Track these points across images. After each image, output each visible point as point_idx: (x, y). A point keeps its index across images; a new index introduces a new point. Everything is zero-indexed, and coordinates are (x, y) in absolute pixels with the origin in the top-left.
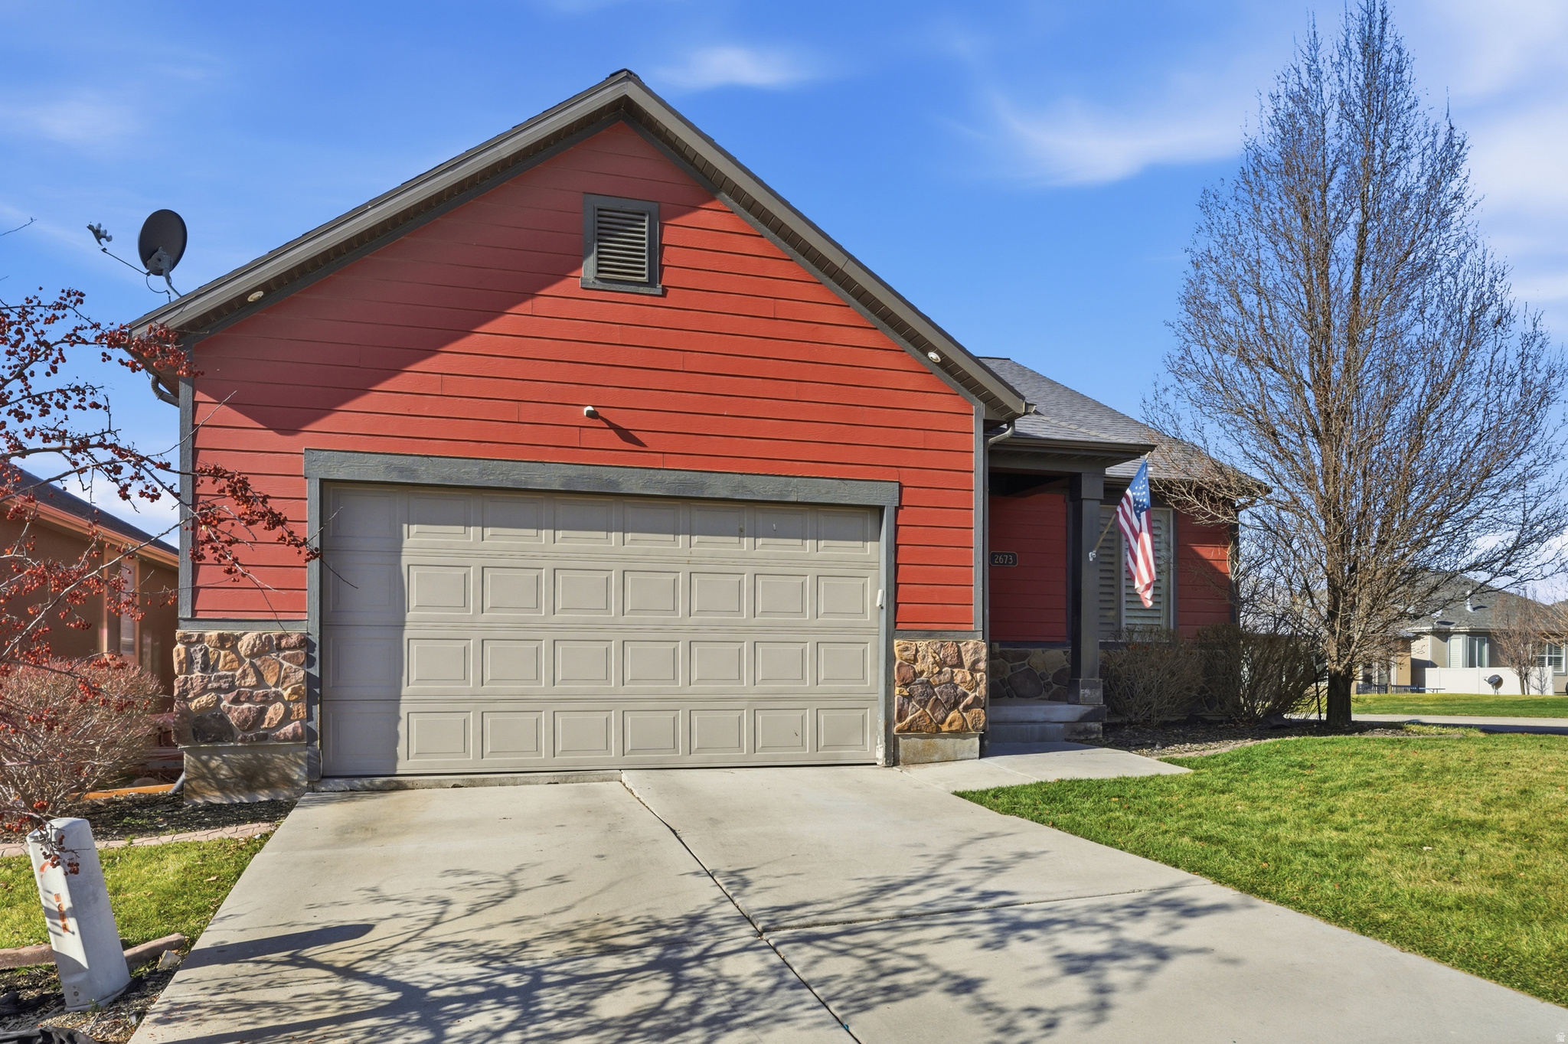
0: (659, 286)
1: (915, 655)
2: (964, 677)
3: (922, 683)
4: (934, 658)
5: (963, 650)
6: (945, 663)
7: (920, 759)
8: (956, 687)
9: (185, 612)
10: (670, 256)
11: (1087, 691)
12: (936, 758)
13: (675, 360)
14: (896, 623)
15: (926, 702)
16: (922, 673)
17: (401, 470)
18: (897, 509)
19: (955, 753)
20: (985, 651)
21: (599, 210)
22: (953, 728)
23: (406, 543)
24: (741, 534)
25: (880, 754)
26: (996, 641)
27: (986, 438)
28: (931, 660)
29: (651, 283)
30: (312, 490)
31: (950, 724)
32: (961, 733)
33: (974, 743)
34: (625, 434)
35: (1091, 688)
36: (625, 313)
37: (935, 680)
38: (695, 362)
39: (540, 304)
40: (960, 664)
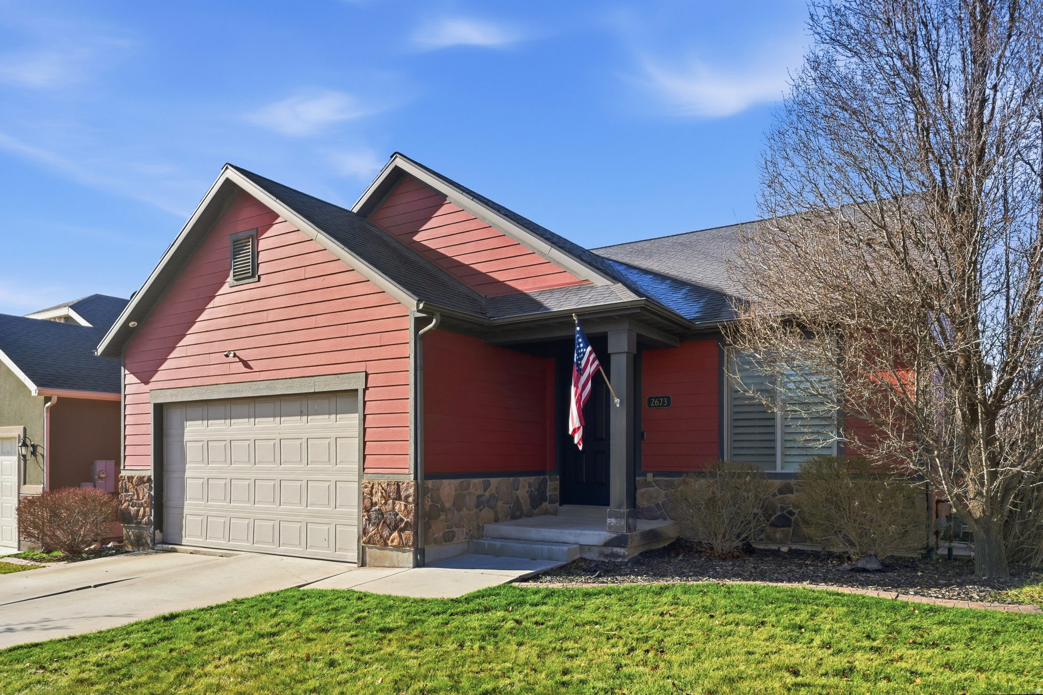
0: (257, 276)
1: (371, 491)
2: (400, 507)
3: (375, 510)
4: (382, 493)
5: (401, 487)
6: (389, 496)
7: (379, 564)
8: (397, 514)
9: (122, 467)
10: (262, 257)
11: (613, 520)
12: (387, 565)
13: (262, 317)
14: (364, 469)
15: (378, 524)
16: (376, 504)
17: (174, 396)
18: (365, 390)
19: (398, 562)
20: (413, 488)
21: (235, 242)
22: (394, 544)
23: (186, 430)
24: (301, 414)
25: (353, 556)
26: (650, 472)
28: (380, 494)
29: (253, 276)
30: (151, 409)
31: (392, 541)
32: (400, 548)
33: (409, 556)
34: (246, 364)
35: (616, 518)
36: (245, 296)
37: (383, 508)
38: (272, 315)
39: (216, 301)
40: (399, 498)
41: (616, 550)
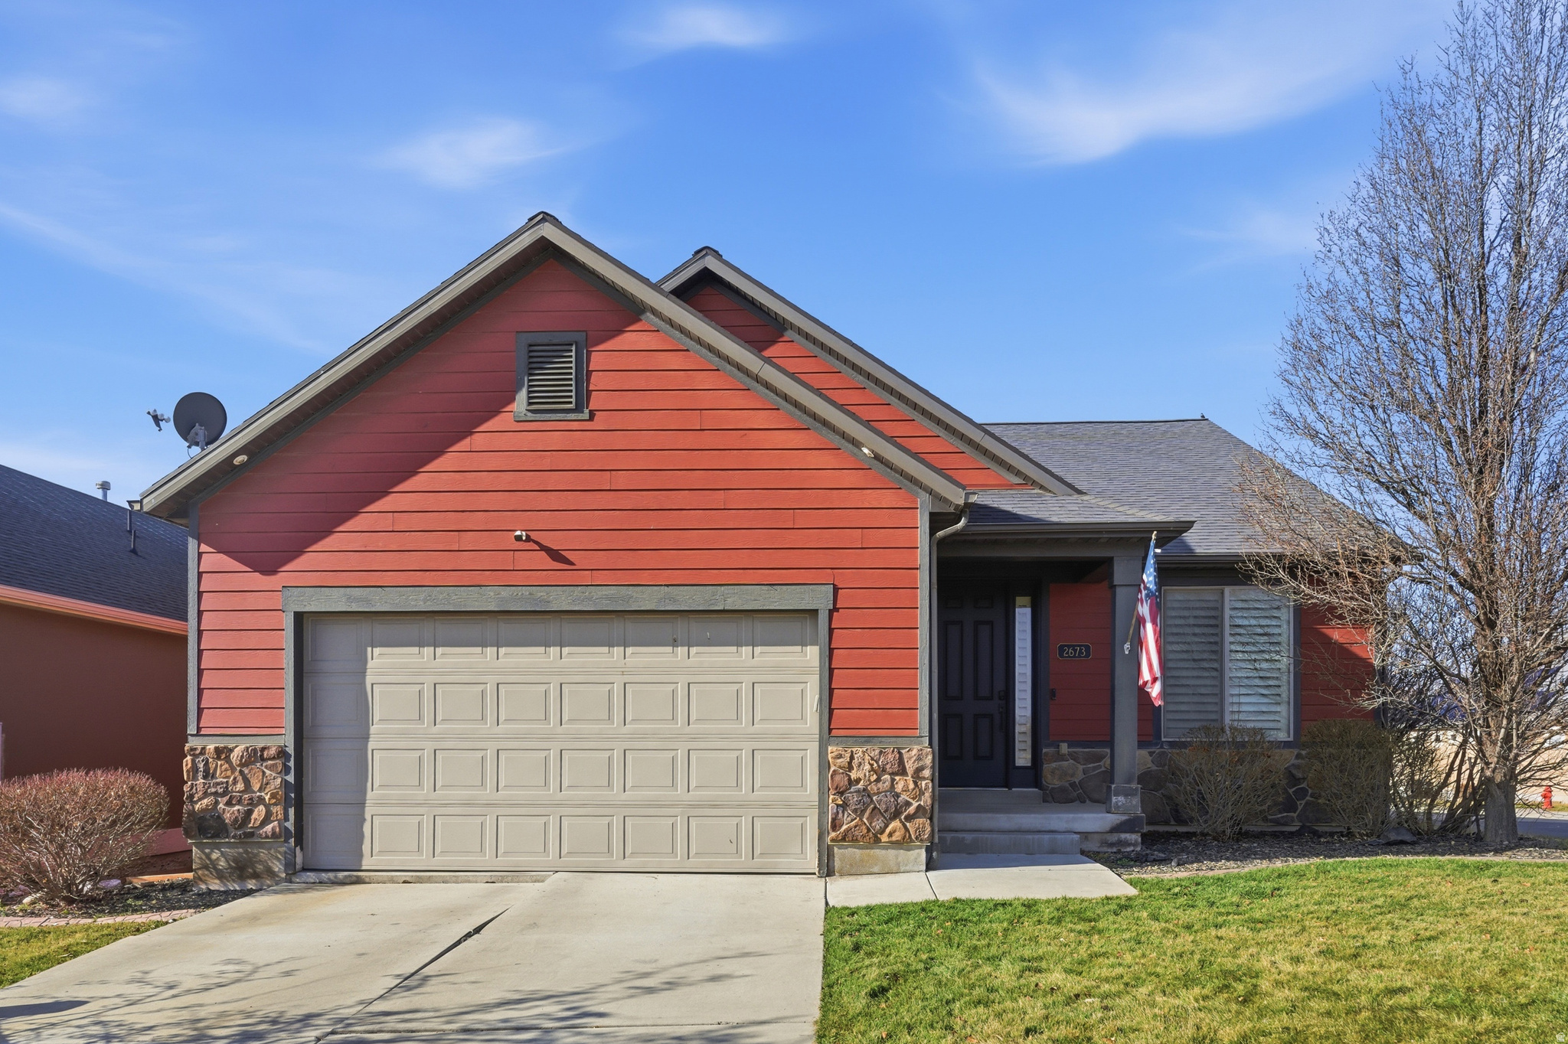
0: (587, 411)
1: (850, 763)
2: (906, 786)
3: (858, 791)
4: (872, 765)
5: (906, 756)
6: (884, 770)
7: (855, 871)
8: (898, 795)
9: (192, 729)
10: (597, 381)
11: (1121, 799)
12: (876, 869)
13: (604, 481)
14: (830, 730)
15: (863, 812)
16: (858, 781)
17: (357, 600)
18: (831, 612)
19: (898, 864)
20: (930, 757)
21: (530, 346)
22: (894, 838)
23: (370, 664)
24: (675, 643)
25: (812, 862)
26: (1064, 741)
27: (933, 530)
28: (867, 767)
29: (578, 409)
30: (288, 622)
31: (890, 835)
32: (905, 843)
33: (919, 855)
34: (555, 555)
35: (1126, 795)
36: (555, 440)
37: (873, 788)
38: (622, 480)
39: (478, 440)
40: (903, 772)
41: (1123, 836)
